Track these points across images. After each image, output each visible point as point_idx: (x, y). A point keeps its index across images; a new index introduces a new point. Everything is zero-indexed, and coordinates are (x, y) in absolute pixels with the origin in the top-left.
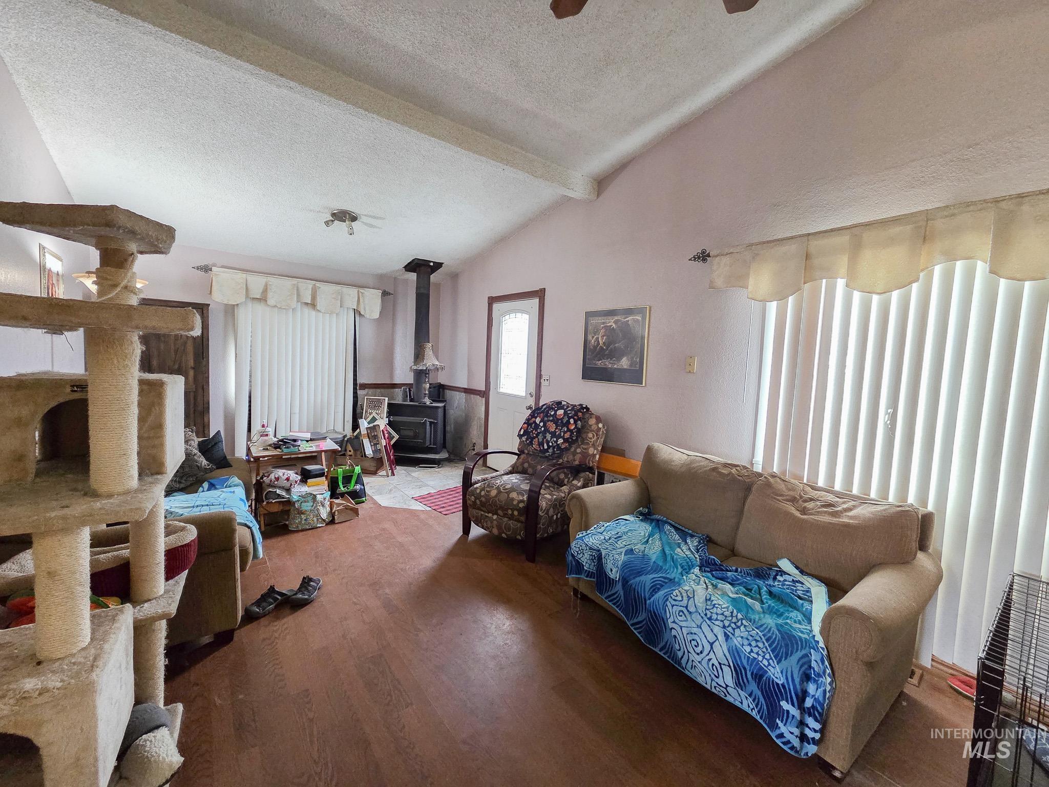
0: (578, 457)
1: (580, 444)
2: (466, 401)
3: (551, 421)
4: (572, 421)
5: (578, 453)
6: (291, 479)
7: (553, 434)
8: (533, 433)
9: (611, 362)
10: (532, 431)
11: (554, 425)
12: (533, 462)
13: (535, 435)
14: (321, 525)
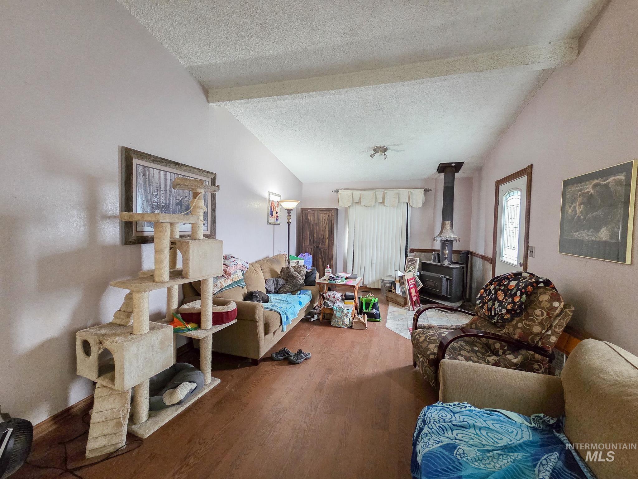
0: (518, 331)
1: (523, 318)
2: (483, 265)
3: (502, 290)
4: (519, 293)
5: (519, 328)
6: (336, 297)
7: (501, 303)
8: (486, 299)
9: (588, 233)
10: (485, 297)
11: (503, 294)
12: (479, 325)
13: (487, 301)
14: (344, 327)
